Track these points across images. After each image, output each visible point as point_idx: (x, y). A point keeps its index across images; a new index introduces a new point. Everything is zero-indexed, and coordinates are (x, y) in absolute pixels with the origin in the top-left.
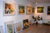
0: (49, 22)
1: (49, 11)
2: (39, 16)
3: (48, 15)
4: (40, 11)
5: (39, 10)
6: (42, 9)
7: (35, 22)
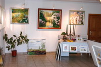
0: (44, 46)
1: (41, 20)
2: (21, 33)
3: (38, 28)
4: (18, 19)
5: (17, 17)
6: (23, 13)
7: (10, 51)
